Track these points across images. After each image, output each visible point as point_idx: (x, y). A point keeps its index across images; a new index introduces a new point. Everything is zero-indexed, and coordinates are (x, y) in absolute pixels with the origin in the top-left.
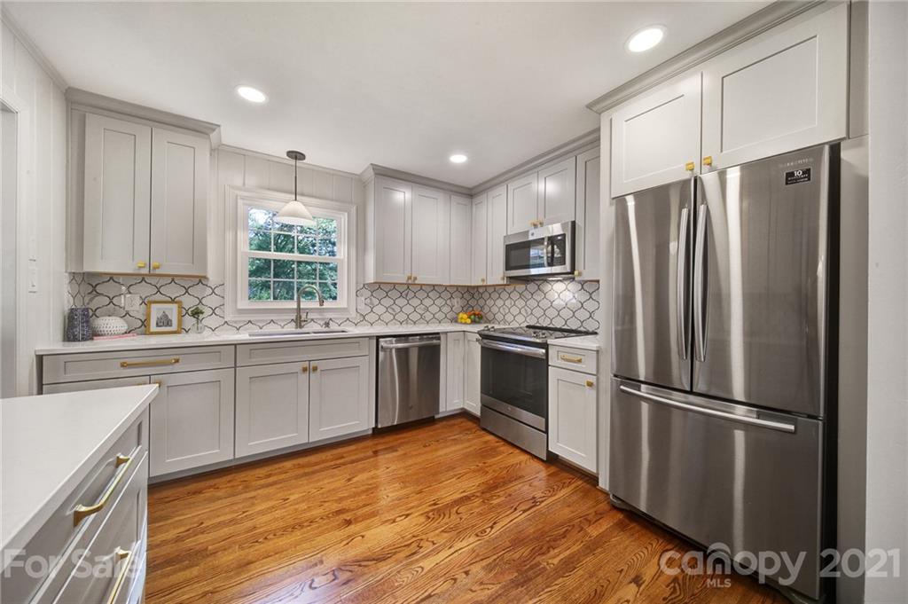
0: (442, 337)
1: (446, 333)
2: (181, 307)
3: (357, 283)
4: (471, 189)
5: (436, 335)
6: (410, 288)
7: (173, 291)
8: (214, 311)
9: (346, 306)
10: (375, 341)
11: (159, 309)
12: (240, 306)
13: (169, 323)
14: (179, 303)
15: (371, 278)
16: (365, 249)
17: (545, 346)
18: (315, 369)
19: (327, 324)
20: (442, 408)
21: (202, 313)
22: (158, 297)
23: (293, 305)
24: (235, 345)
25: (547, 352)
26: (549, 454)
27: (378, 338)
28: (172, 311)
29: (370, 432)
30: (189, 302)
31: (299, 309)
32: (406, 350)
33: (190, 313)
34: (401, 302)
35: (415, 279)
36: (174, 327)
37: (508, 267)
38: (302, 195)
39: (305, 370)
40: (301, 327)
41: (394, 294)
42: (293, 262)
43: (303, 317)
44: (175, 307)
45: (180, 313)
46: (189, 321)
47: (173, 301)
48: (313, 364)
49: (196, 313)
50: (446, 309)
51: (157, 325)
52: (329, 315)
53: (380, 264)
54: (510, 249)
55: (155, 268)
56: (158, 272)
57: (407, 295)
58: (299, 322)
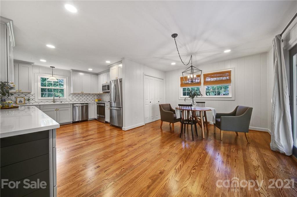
0: (89, 104)
1: (90, 103)
2: (24, 99)
3: (69, 93)
4: (97, 73)
5: (88, 103)
6: (82, 94)
7: (23, 95)
8: (32, 99)
9: (66, 98)
10: (72, 105)
11: (19, 99)
12: (39, 98)
13: (22, 102)
14: (24, 98)
15: (72, 92)
16: (71, 86)
17: (104, 104)
18: (58, 110)
19: (61, 102)
20: (89, 118)
21: (30, 100)
22: (19, 97)
23: (53, 98)
24: (40, 105)
25: (105, 105)
26: (106, 121)
27: (73, 104)
28: (23, 100)
29: (72, 123)
30: (26, 98)
31: (54, 99)
32: (83, 106)
33: (27, 100)
34: (81, 97)
35: (83, 92)
36: (23, 103)
37: (103, 90)
38: (54, 75)
39: (56, 110)
40: (55, 103)
41: (79, 96)
42: (52, 89)
43: (55, 100)
44: (23, 99)
45: (24, 100)
46: (27, 102)
47: (22, 97)
48: (57, 109)
49: (29, 100)
50: (93, 99)
51: (19, 102)
52: (62, 100)
53: (74, 89)
54: (103, 86)
55: (20, 91)
56: (21, 92)
57: (82, 96)
58: (54, 102)
